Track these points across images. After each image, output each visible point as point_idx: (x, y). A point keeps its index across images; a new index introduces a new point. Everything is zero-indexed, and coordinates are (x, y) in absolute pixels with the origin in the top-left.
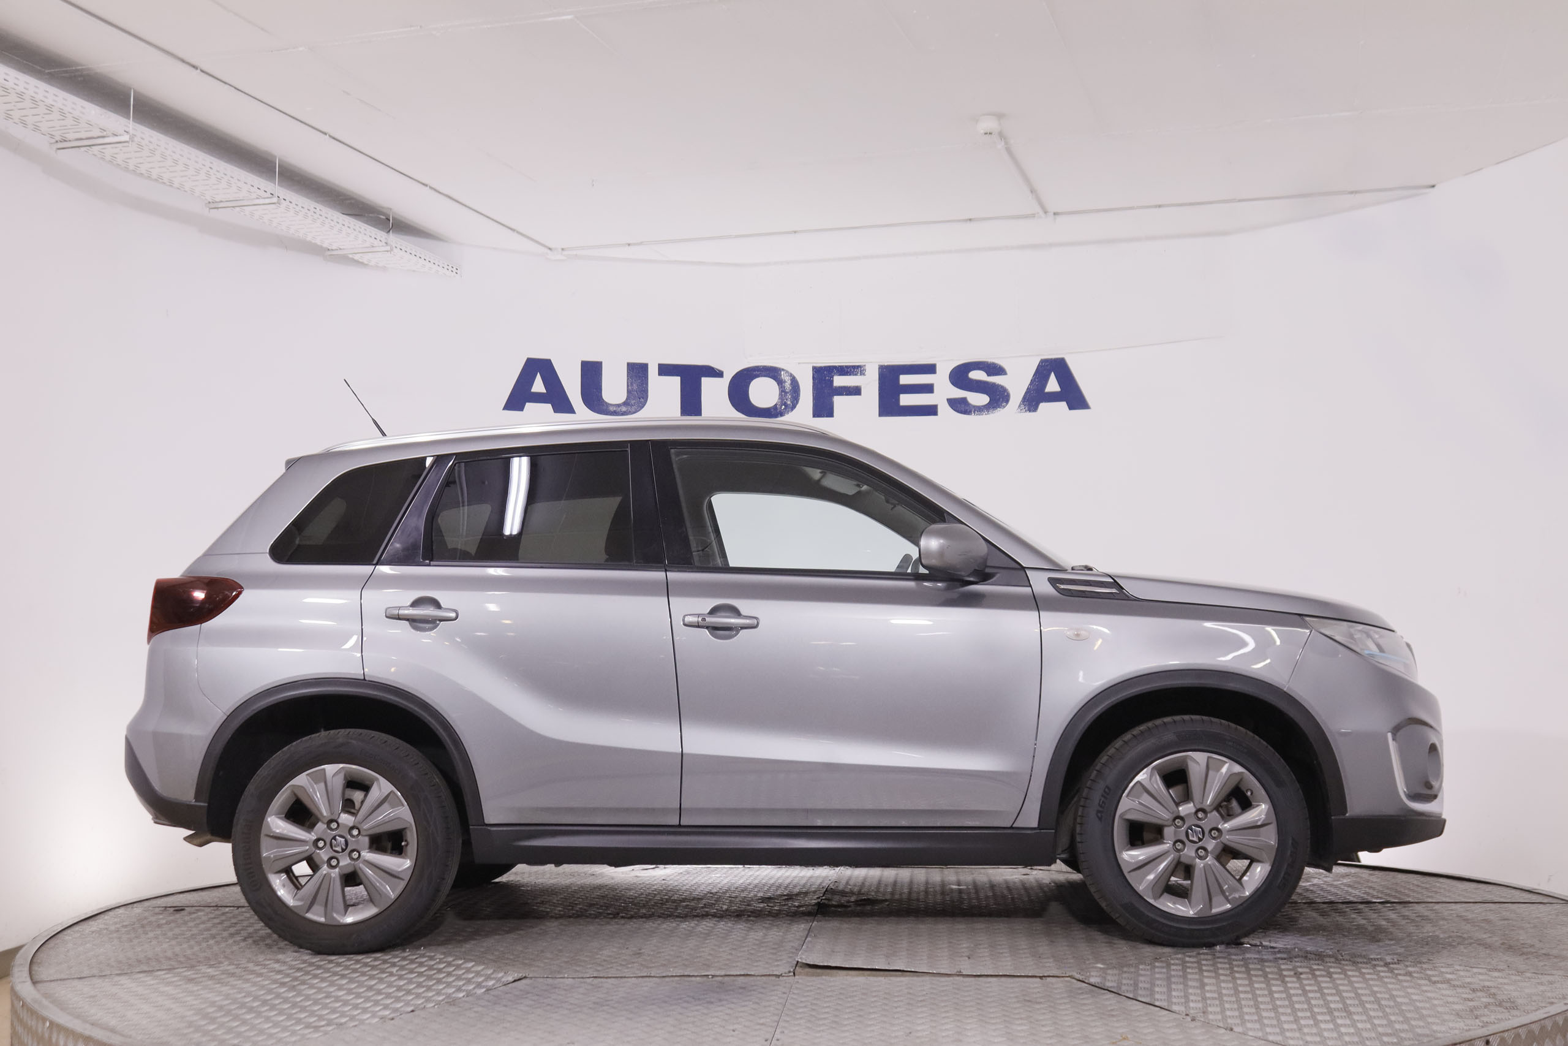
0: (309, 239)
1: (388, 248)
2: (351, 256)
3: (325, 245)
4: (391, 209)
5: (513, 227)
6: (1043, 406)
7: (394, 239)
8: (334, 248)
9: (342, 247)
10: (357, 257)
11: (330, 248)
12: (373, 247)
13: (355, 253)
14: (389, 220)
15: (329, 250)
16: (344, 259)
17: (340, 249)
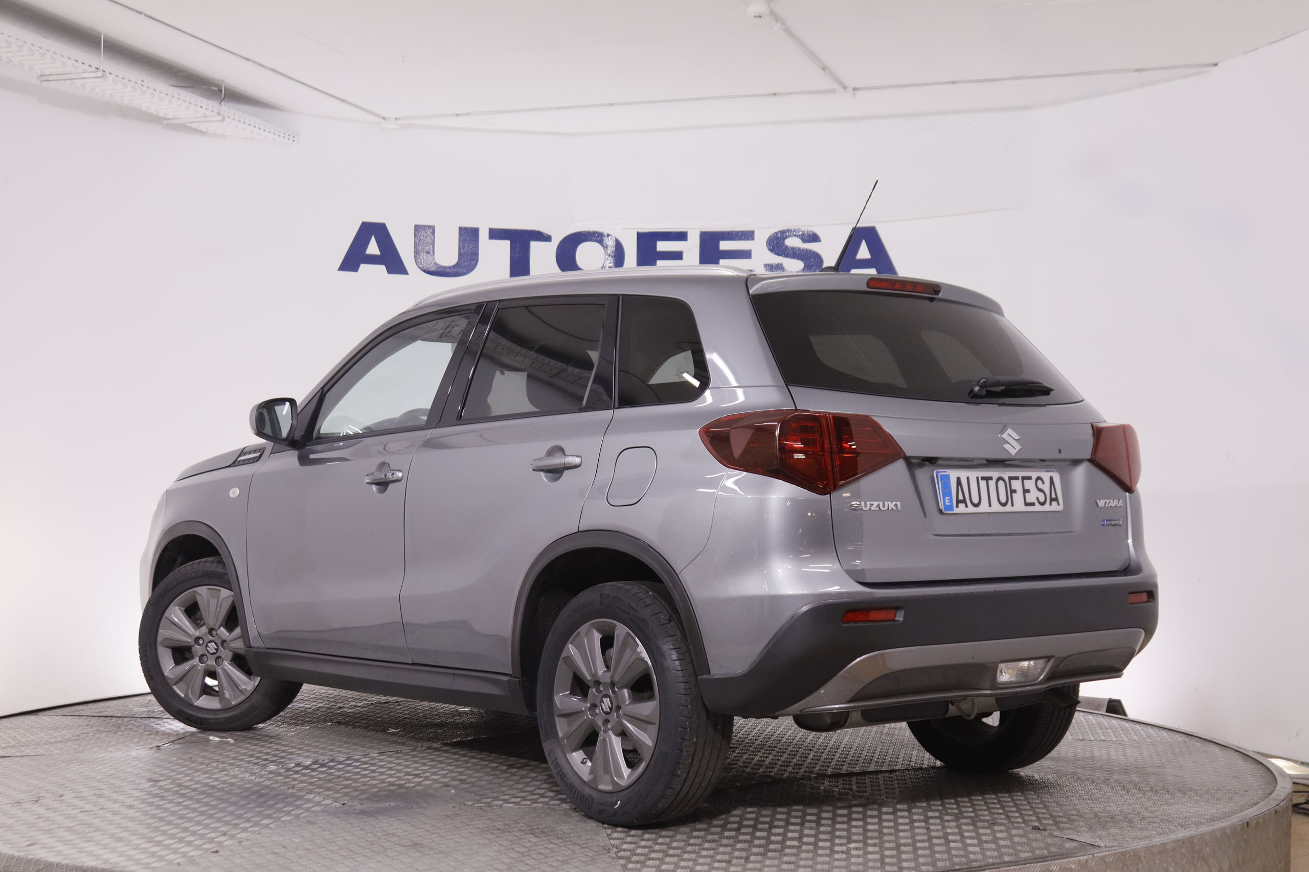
0: (144, 109)
1: (220, 118)
2: (188, 125)
3: (161, 114)
4: (222, 81)
5: (344, 98)
7: (228, 109)
8: (170, 117)
9: (178, 117)
10: (194, 126)
11: (166, 117)
12: (206, 116)
13: (193, 122)
14: (221, 91)
15: (166, 119)
16: (183, 128)
17: (176, 118)
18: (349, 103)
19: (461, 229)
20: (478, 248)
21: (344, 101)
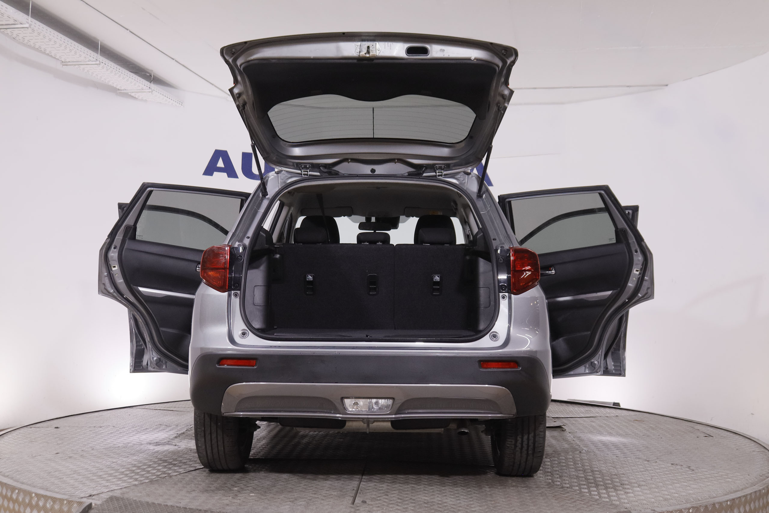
0: (110, 83)
1: (150, 90)
2: (130, 94)
3: (118, 87)
4: (152, 71)
5: (212, 83)
7: (153, 86)
8: (122, 89)
10: (133, 94)
11: (120, 89)
12: (142, 89)
13: (132, 92)
14: (151, 76)
16: (126, 95)
17: (125, 90)
18: (215, 86)
21: (213, 85)
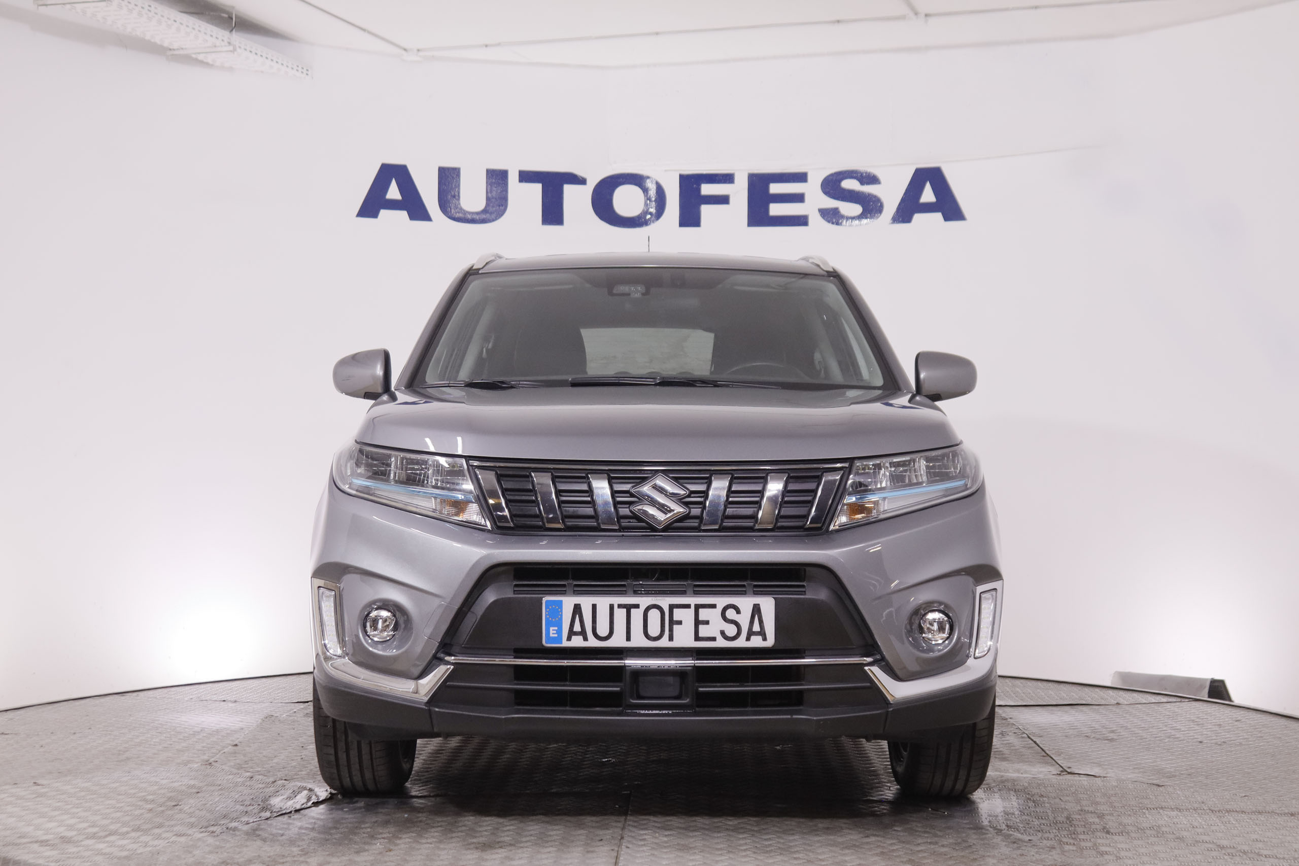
0: (148, 37)
1: (231, 48)
2: (194, 56)
3: (166, 44)
4: (233, 7)
5: (363, 26)
6: (918, 217)
7: (239, 39)
8: (175, 47)
9: (184, 47)
10: (201, 57)
11: (171, 47)
12: (215, 46)
13: (199, 53)
14: (232, 19)
15: (170, 49)
16: (187, 59)
17: (182, 49)
18: (369, 32)
19: (488, 171)
20: (506, 190)
21: (364, 30)
